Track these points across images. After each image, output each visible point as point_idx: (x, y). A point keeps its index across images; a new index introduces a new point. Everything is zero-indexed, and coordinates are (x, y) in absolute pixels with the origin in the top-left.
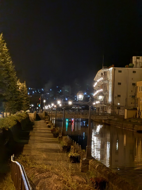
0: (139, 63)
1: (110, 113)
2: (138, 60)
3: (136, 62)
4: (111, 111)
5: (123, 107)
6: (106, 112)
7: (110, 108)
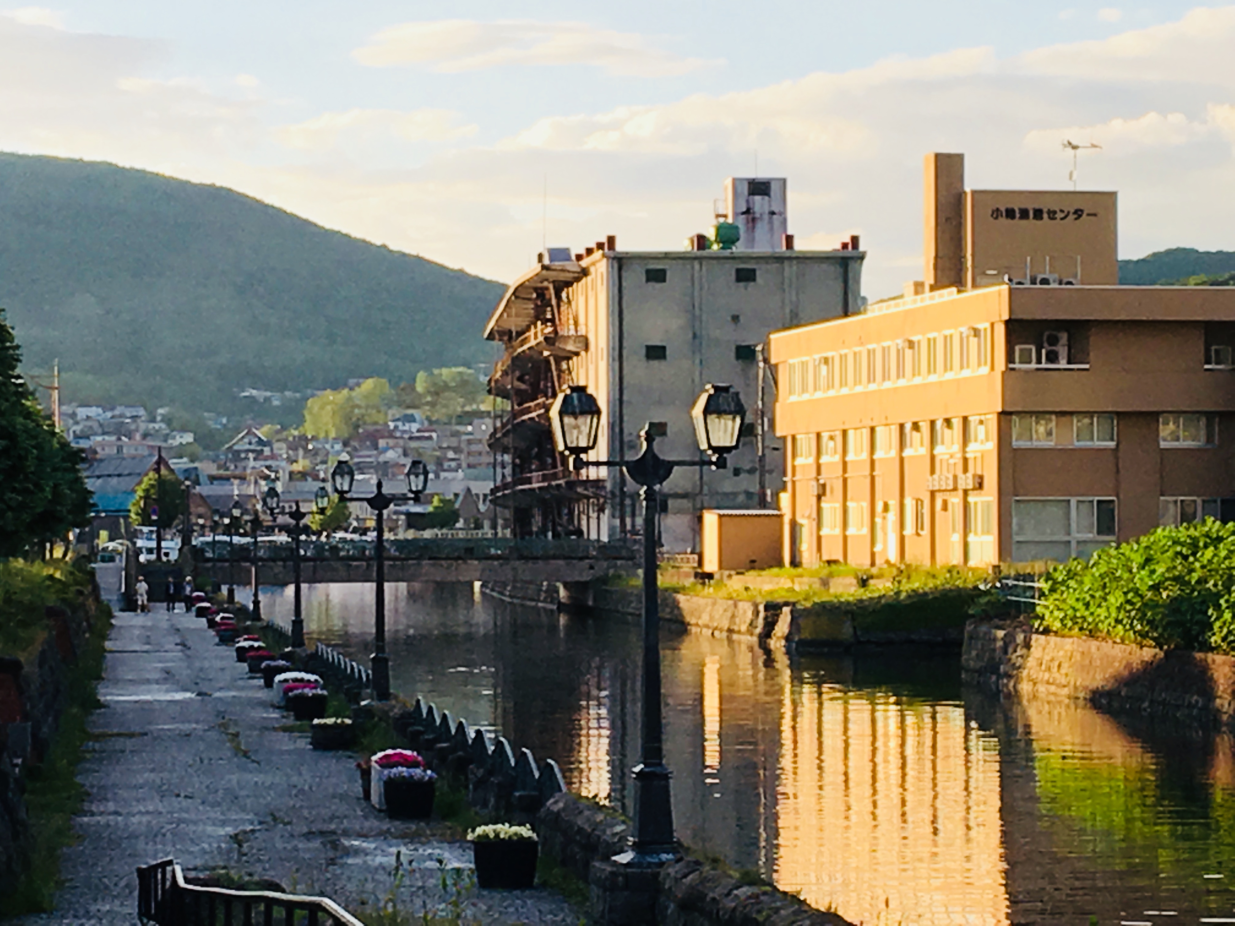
0: (766, 217)
1: (605, 538)
2: (757, 198)
3: (748, 212)
4: (612, 529)
5: (685, 496)
6: (579, 533)
7: (600, 509)
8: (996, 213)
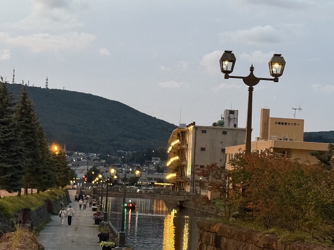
0: (233, 119)
2: (231, 115)
3: (229, 117)
4: (190, 189)
6: (184, 190)
7: (189, 184)
8: (276, 123)
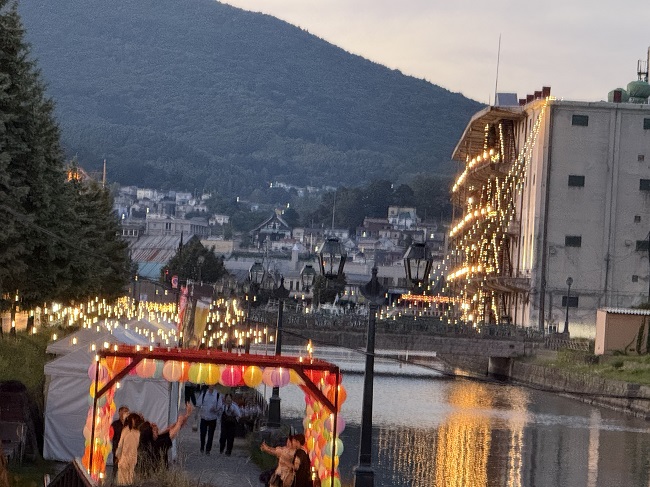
1: (527, 325)
6: (509, 319)
7: (526, 301)
